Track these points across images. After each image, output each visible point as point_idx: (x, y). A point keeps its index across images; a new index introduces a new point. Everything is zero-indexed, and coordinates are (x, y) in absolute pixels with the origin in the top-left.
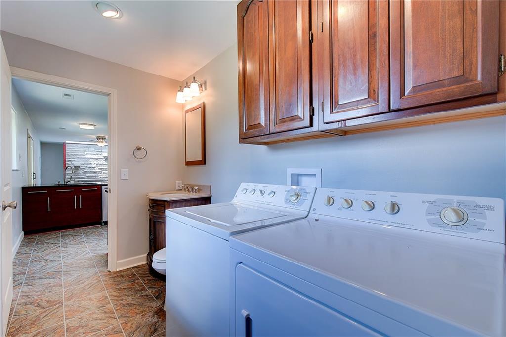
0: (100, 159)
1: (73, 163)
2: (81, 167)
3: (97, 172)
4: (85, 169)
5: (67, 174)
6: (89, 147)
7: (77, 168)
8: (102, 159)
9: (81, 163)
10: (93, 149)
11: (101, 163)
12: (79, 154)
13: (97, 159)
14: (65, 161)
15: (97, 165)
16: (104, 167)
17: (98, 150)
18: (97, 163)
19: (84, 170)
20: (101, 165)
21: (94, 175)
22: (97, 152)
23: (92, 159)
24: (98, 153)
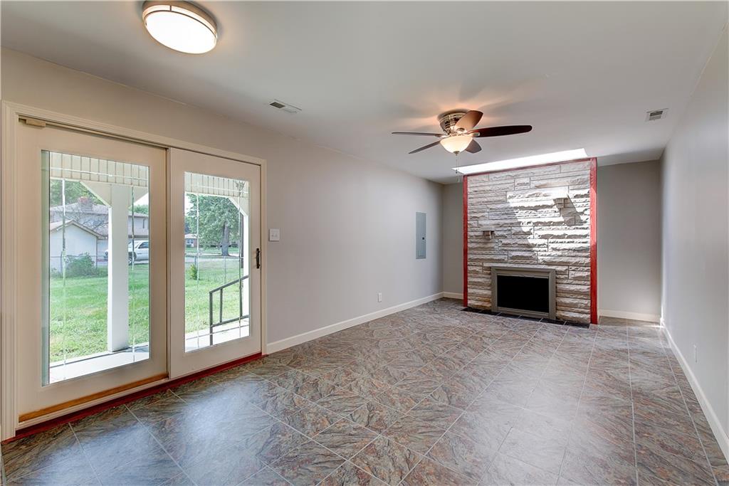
0: (544, 207)
1: (480, 222)
2: (497, 233)
3: (534, 245)
4: (505, 237)
5: (472, 249)
6: (514, 177)
7: (487, 235)
8: (551, 207)
9: (496, 222)
10: (526, 180)
11: (547, 220)
12: (491, 199)
13: (536, 208)
14: (466, 218)
15: (536, 224)
16: (556, 233)
17: (537, 183)
18: (535, 220)
19: (505, 241)
20: (545, 224)
21: (526, 254)
22: (538, 187)
23: (522, 208)
24: (537, 191)
